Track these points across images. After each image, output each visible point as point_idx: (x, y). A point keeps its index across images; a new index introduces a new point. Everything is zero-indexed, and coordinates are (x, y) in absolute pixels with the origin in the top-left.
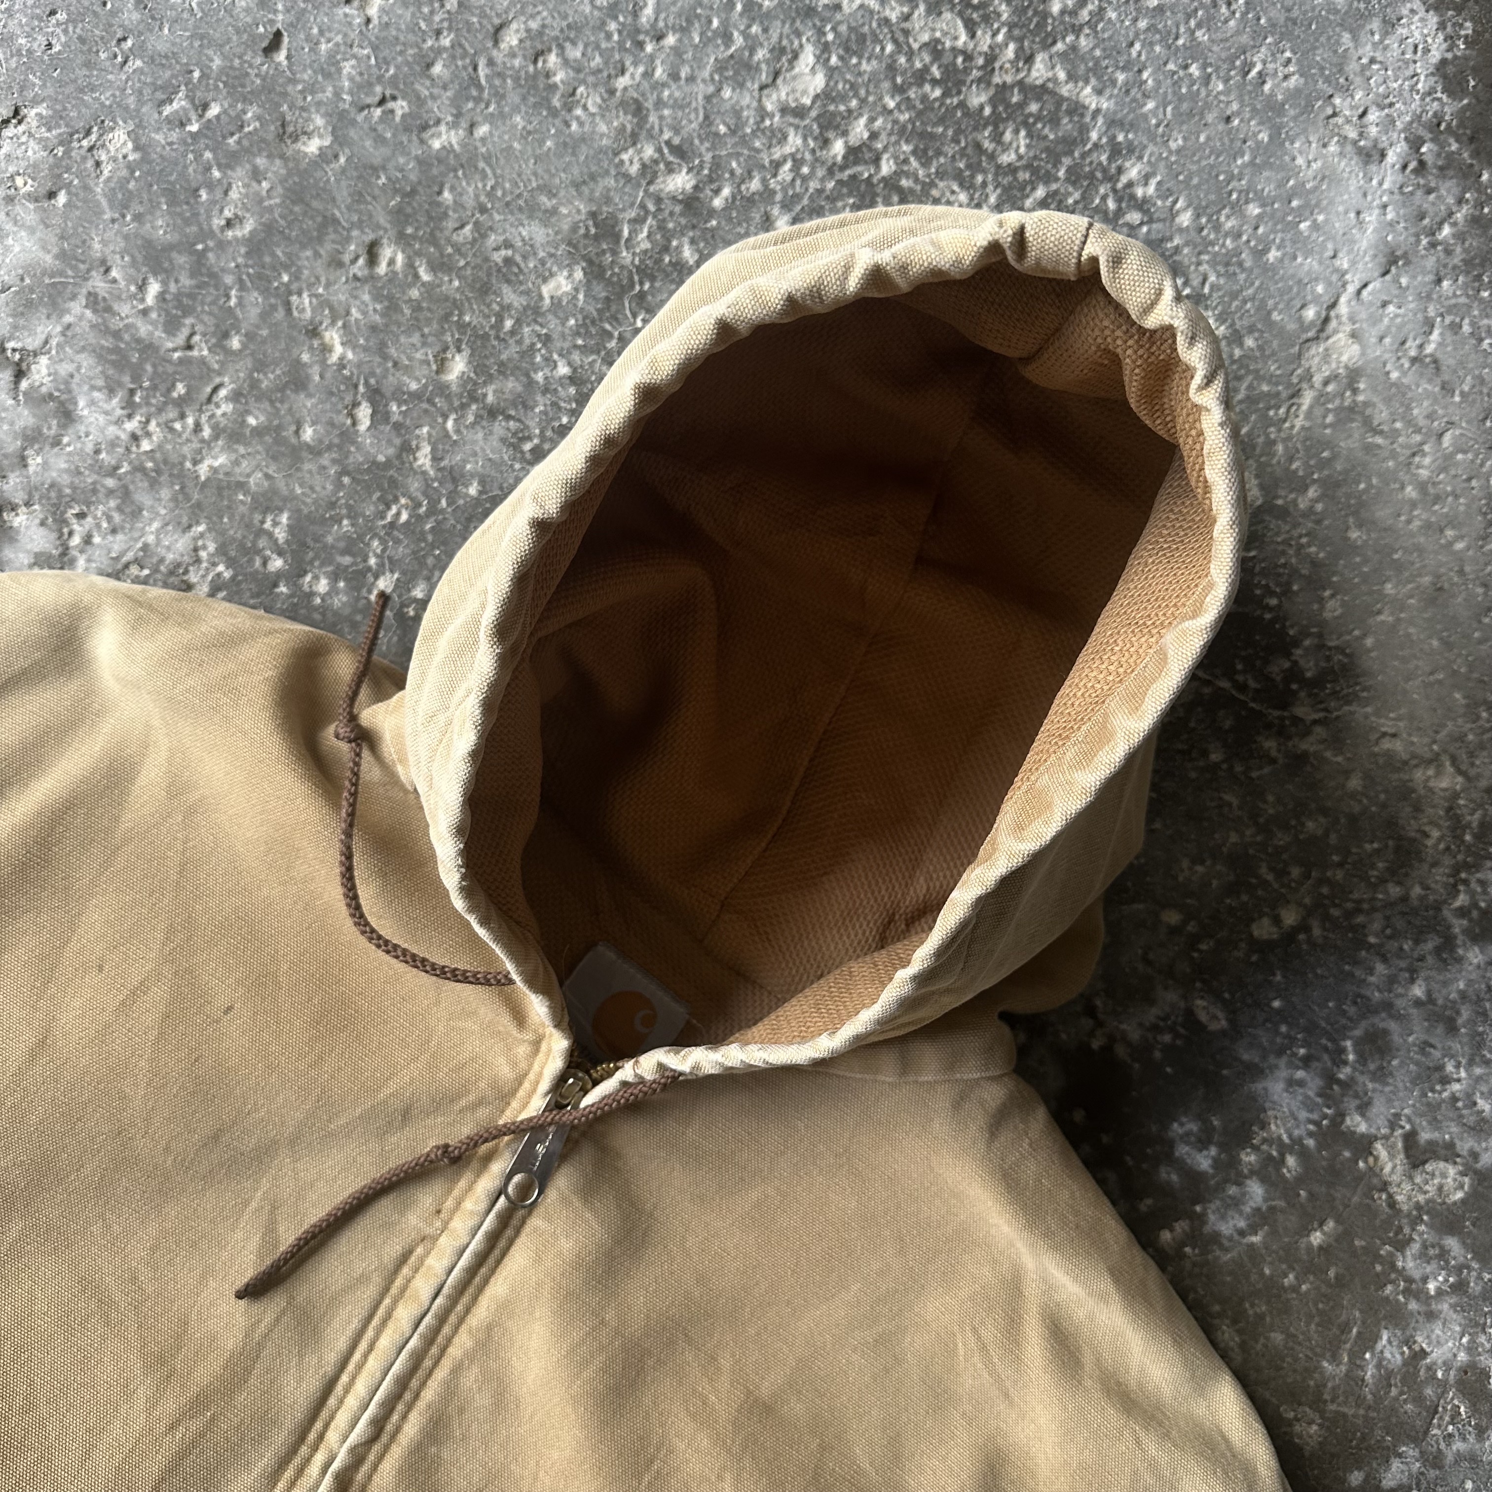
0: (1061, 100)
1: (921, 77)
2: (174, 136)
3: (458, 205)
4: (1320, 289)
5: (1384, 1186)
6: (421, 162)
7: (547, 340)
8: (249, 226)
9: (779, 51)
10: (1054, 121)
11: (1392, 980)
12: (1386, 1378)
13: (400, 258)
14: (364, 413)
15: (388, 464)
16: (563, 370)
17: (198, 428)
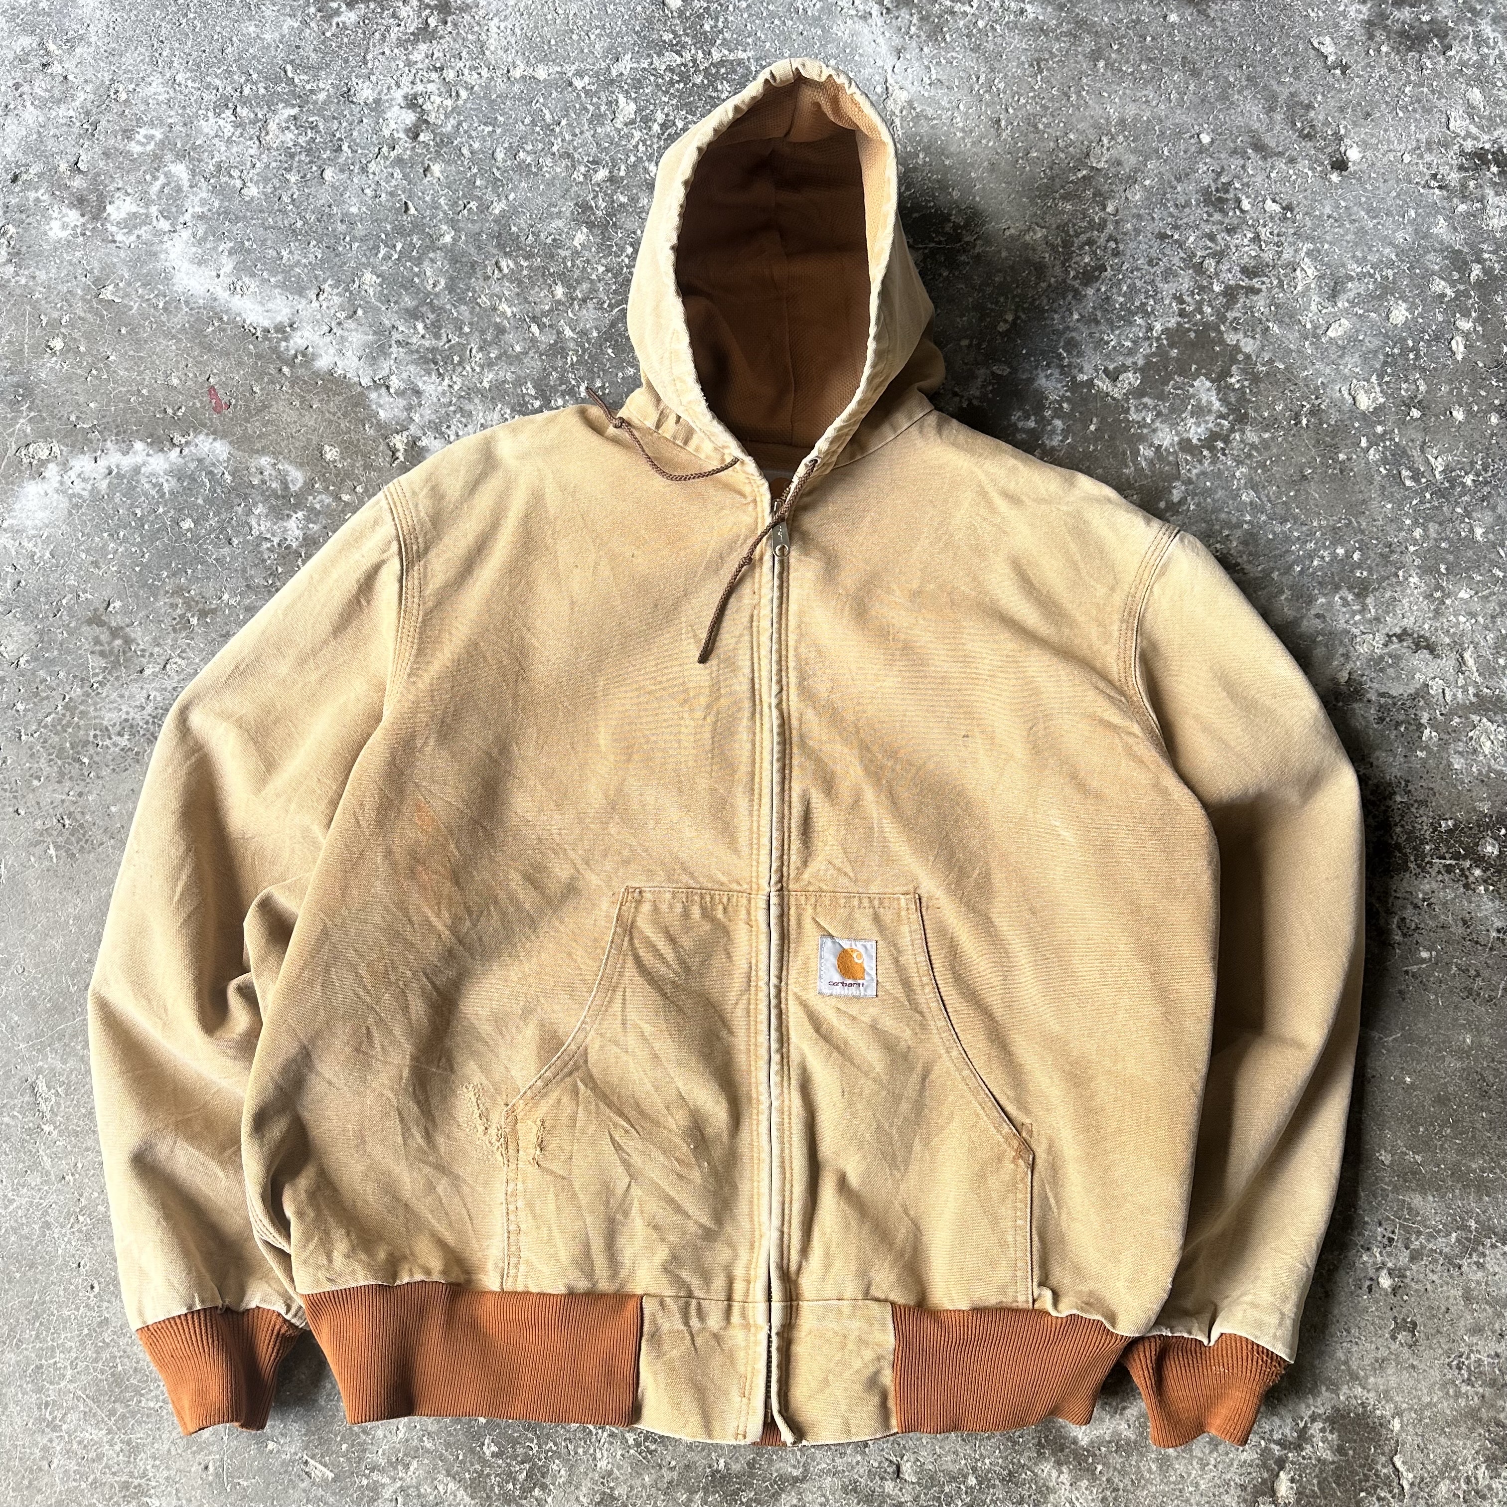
0: (732, 62)
1: (672, 83)
2: (390, 264)
3: (521, 230)
4: (877, 77)
5: (1107, 394)
6: (495, 221)
7: (588, 261)
8: (443, 282)
9: (609, 103)
10: (735, 71)
11: (1063, 318)
12: (1151, 463)
13: (510, 262)
14: (534, 328)
15: (556, 342)
16: (601, 269)
17: (473, 370)
